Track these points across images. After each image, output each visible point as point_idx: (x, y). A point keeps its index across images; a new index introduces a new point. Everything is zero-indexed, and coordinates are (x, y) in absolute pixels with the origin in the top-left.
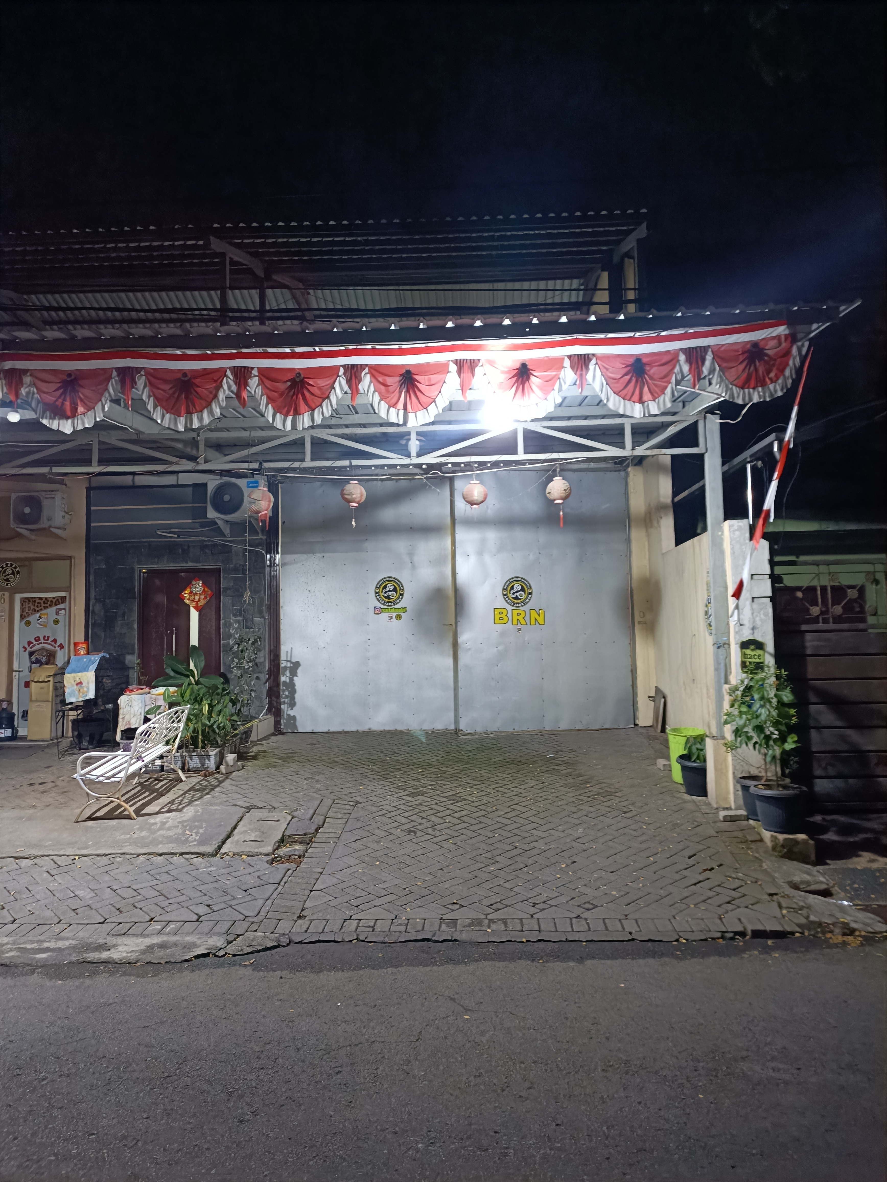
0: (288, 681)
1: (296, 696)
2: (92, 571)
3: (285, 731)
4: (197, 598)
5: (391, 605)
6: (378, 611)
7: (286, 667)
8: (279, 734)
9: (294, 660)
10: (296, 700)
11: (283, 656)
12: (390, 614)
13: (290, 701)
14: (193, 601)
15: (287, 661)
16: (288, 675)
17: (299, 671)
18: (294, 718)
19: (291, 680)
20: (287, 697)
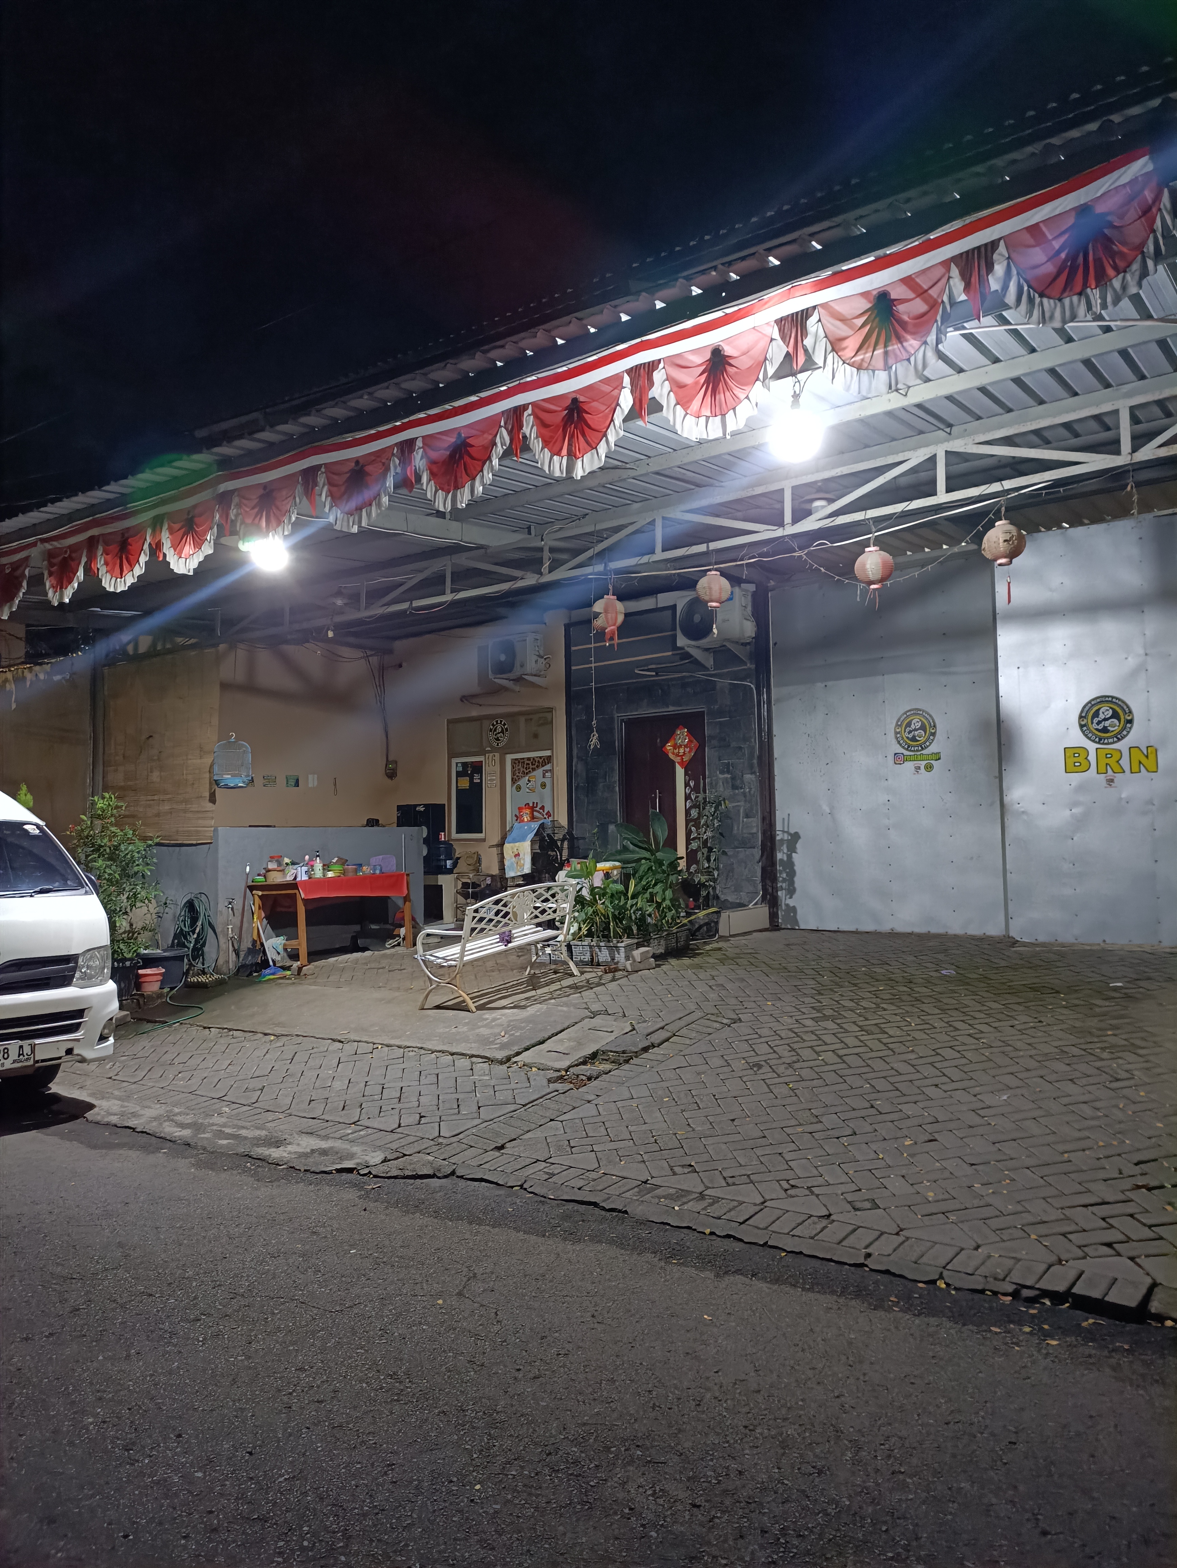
0: (785, 859)
1: (796, 879)
2: (573, 725)
3: (783, 926)
4: (682, 750)
5: (918, 751)
6: (899, 759)
7: (782, 840)
8: (776, 930)
9: (792, 831)
10: (796, 885)
11: (779, 826)
12: (917, 763)
13: (789, 885)
14: (677, 755)
15: (783, 831)
16: (785, 851)
17: (799, 845)
18: (794, 909)
19: (790, 857)
20: (784, 880)
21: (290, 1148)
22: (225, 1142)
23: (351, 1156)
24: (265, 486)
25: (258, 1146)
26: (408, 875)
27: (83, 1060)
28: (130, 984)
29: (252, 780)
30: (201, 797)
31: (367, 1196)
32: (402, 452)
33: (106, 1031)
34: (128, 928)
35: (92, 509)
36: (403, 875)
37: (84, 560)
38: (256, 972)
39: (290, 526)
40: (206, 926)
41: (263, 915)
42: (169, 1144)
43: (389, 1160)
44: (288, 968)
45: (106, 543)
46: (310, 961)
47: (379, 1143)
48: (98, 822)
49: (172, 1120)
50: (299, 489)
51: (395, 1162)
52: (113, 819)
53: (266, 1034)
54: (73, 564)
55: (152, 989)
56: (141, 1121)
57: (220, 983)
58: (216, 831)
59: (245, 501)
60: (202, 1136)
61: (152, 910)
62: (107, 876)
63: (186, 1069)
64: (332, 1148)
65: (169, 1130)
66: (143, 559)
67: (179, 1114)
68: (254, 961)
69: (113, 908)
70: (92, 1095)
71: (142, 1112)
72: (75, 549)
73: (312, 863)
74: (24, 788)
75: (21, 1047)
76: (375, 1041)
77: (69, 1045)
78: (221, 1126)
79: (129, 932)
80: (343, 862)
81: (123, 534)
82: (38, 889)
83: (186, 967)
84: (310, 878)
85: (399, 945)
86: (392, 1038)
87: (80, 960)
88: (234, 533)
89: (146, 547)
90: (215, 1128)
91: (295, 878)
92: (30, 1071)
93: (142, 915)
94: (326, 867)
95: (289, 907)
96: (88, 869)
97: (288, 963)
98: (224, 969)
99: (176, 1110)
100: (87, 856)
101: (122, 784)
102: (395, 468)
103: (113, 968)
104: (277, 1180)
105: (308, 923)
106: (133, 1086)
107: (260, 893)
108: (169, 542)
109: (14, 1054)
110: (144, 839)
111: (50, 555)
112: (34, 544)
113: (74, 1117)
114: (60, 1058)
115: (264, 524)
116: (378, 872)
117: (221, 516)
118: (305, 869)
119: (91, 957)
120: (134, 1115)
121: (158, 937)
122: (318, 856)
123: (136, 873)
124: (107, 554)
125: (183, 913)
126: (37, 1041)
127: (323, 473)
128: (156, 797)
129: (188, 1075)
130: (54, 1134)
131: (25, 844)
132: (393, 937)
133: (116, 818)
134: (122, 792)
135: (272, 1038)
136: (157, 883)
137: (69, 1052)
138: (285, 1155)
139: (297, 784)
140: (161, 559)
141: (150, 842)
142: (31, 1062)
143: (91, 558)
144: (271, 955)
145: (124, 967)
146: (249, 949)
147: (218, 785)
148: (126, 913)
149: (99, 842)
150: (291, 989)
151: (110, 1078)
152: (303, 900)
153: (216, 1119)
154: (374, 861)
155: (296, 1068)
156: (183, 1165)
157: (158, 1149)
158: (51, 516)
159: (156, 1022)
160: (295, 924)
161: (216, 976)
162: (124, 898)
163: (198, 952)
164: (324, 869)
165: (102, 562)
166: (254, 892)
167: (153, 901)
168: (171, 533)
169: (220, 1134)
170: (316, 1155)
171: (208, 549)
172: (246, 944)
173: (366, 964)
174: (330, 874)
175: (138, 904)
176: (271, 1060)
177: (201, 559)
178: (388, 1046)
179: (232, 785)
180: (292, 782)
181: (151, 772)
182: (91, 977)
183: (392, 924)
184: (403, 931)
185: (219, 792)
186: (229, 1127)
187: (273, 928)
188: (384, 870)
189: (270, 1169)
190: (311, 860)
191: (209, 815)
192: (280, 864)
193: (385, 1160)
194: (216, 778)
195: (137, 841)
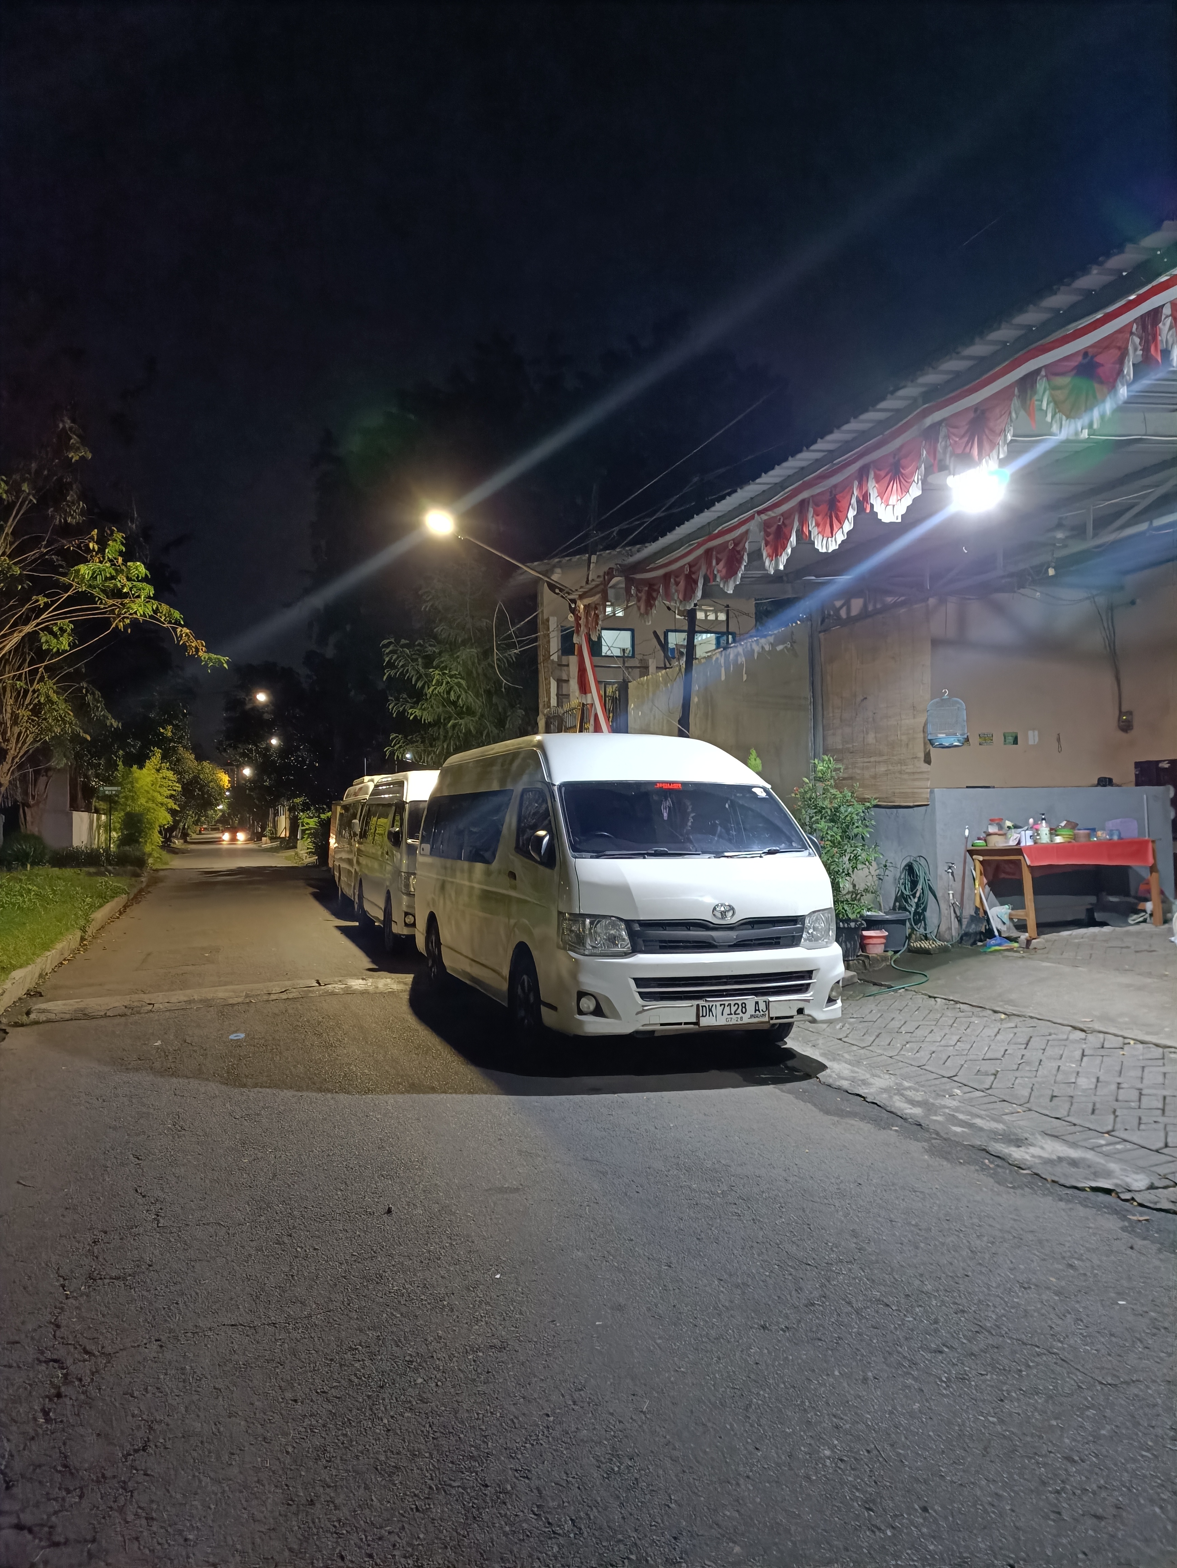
21: (1032, 1150)
22: (958, 1129)
23: (1108, 1174)
24: (976, 408)
25: (996, 1140)
26: (1153, 842)
27: (814, 1021)
28: (855, 945)
29: (967, 740)
30: (916, 758)
31: (1131, 1228)
32: (1144, 328)
33: (834, 994)
34: (851, 889)
35: (802, 472)
36: (1147, 842)
37: (796, 525)
38: (981, 941)
39: (1006, 448)
40: (927, 891)
41: (985, 881)
42: (900, 1121)
43: (1157, 1188)
44: (1015, 940)
45: (817, 504)
46: (1040, 934)
47: (1141, 1163)
48: (819, 784)
49: (902, 1095)
50: (1016, 402)
51: (1165, 1191)
52: (832, 781)
53: (995, 1012)
54: (785, 530)
55: (876, 952)
56: (872, 1090)
57: (944, 950)
58: (932, 792)
59: (952, 430)
60: (935, 1118)
61: (873, 873)
62: (829, 838)
63: (914, 1039)
64: (1083, 1159)
65: (899, 1104)
66: (852, 513)
67: (909, 1088)
68: (978, 929)
69: (836, 869)
70: (823, 1055)
71: (872, 1080)
72: (787, 516)
73: (1036, 826)
74: (754, 752)
75: (757, 1003)
76: (1126, 1035)
77: (801, 1005)
78: (953, 1110)
79: (853, 892)
80: (1072, 825)
81: (831, 492)
82: (766, 850)
83: (908, 931)
84: (1035, 843)
85: (1145, 921)
86: (1148, 1033)
87: (807, 921)
88: (943, 468)
89: (854, 501)
90: (947, 1111)
91: (1019, 843)
92: (766, 1027)
93: (864, 877)
94: (1053, 832)
95: (1014, 874)
96: (812, 831)
97: (1014, 933)
98: (947, 937)
99: (906, 1084)
100: (811, 818)
101: (841, 747)
102: (1135, 350)
103: (838, 928)
104: (1019, 1187)
105: (1036, 892)
106: (862, 1051)
107: (981, 858)
108: (875, 490)
109: (751, 1009)
110: (862, 801)
111: (766, 525)
112: (752, 517)
113: (807, 1076)
114: (792, 1017)
115: (975, 451)
116: (1115, 838)
117: (927, 453)
118: (1029, 833)
119: (817, 919)
120: (864, 1082)
121: (880, 899)
122: (1043, 819)
123: (856, 835)
124: (818, 515)
125: (903, 876)
126: (771, 999)
127: (1043, 377)
128: (872, 759)
129: (916, 1046)
130: (789, 1092)
131: (753, 806)
132: (1137, 912)
133: (835, 780)
134: (839, 754)
135: (1003, 1016)
136: (876, 846)
137: (800, 1011)
138: (1028, 1157)
139: (1015, 742)
140: (868, 511)
141: (868, 804)
142: (766, 1019)
143: (803, 521)
144: (995, 924)
145: (850, 928)
146: (972, 916)
147: (932, 744)
148: (848, 874)
149: (821, 804)
150: (1021, 963)
151: (840, 1039)
152: (1029, 867)
153: (948, 1102)
154: (1110, 825)
155: (1033, 1055)
156: (916, 1147)
157: (888, 1126)
158: (765, 487)
159: (882, 985)
160: (1020, 892)
161: (939, 943)
162: (846, 859)
163: (919, 917)
164: (1051, 834)
165: (814, 524)
166: (974, 857)
167: (874, 863)
168: (877, 482)
169: (953, 1119)
170: (1064, 1164)
171: (915, 491)
172: (968, 911)
173: (1106, 941)
174: (1058, 840)
175: (860, 866)
176: (1003, 1041)
177: (910, 502)
178: (1142, 1042)
179: (947, 744)
180: (1010, 739)
181: (867, 733)
182: (817, 939)
183: (1136, 897)
184: (1149, 906)
185: (934, 752)
186: (962, 1112)
187: (997, 895)
188: (1123, 835)
189: (1011, 1171)
190: (1035, 823)
191: (926, 776)
192: (1001, 827)
193: (1152, 1187)
194: (930, 737)
195: (855, 803)
